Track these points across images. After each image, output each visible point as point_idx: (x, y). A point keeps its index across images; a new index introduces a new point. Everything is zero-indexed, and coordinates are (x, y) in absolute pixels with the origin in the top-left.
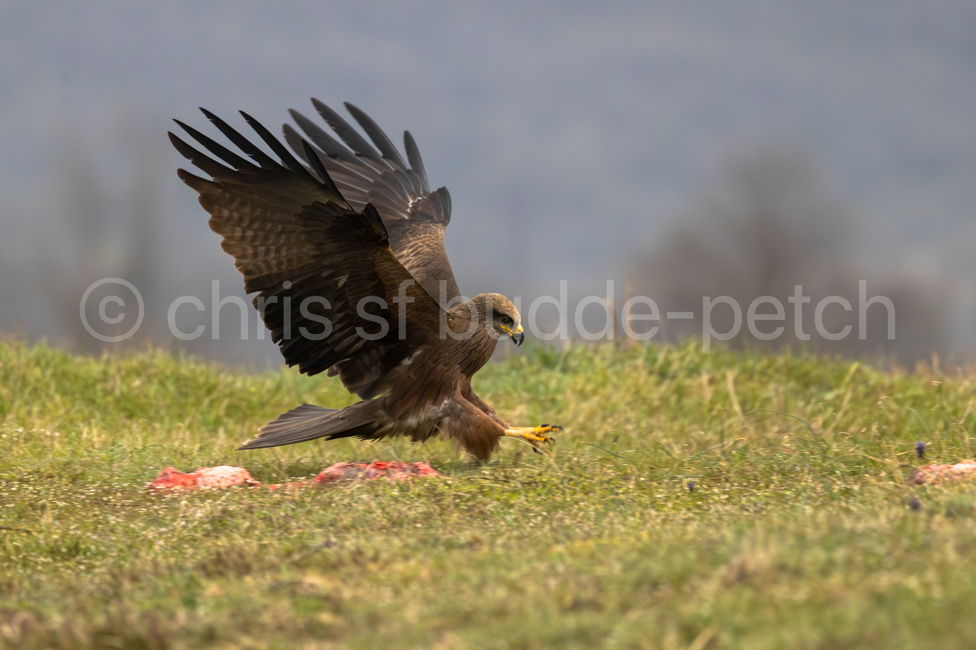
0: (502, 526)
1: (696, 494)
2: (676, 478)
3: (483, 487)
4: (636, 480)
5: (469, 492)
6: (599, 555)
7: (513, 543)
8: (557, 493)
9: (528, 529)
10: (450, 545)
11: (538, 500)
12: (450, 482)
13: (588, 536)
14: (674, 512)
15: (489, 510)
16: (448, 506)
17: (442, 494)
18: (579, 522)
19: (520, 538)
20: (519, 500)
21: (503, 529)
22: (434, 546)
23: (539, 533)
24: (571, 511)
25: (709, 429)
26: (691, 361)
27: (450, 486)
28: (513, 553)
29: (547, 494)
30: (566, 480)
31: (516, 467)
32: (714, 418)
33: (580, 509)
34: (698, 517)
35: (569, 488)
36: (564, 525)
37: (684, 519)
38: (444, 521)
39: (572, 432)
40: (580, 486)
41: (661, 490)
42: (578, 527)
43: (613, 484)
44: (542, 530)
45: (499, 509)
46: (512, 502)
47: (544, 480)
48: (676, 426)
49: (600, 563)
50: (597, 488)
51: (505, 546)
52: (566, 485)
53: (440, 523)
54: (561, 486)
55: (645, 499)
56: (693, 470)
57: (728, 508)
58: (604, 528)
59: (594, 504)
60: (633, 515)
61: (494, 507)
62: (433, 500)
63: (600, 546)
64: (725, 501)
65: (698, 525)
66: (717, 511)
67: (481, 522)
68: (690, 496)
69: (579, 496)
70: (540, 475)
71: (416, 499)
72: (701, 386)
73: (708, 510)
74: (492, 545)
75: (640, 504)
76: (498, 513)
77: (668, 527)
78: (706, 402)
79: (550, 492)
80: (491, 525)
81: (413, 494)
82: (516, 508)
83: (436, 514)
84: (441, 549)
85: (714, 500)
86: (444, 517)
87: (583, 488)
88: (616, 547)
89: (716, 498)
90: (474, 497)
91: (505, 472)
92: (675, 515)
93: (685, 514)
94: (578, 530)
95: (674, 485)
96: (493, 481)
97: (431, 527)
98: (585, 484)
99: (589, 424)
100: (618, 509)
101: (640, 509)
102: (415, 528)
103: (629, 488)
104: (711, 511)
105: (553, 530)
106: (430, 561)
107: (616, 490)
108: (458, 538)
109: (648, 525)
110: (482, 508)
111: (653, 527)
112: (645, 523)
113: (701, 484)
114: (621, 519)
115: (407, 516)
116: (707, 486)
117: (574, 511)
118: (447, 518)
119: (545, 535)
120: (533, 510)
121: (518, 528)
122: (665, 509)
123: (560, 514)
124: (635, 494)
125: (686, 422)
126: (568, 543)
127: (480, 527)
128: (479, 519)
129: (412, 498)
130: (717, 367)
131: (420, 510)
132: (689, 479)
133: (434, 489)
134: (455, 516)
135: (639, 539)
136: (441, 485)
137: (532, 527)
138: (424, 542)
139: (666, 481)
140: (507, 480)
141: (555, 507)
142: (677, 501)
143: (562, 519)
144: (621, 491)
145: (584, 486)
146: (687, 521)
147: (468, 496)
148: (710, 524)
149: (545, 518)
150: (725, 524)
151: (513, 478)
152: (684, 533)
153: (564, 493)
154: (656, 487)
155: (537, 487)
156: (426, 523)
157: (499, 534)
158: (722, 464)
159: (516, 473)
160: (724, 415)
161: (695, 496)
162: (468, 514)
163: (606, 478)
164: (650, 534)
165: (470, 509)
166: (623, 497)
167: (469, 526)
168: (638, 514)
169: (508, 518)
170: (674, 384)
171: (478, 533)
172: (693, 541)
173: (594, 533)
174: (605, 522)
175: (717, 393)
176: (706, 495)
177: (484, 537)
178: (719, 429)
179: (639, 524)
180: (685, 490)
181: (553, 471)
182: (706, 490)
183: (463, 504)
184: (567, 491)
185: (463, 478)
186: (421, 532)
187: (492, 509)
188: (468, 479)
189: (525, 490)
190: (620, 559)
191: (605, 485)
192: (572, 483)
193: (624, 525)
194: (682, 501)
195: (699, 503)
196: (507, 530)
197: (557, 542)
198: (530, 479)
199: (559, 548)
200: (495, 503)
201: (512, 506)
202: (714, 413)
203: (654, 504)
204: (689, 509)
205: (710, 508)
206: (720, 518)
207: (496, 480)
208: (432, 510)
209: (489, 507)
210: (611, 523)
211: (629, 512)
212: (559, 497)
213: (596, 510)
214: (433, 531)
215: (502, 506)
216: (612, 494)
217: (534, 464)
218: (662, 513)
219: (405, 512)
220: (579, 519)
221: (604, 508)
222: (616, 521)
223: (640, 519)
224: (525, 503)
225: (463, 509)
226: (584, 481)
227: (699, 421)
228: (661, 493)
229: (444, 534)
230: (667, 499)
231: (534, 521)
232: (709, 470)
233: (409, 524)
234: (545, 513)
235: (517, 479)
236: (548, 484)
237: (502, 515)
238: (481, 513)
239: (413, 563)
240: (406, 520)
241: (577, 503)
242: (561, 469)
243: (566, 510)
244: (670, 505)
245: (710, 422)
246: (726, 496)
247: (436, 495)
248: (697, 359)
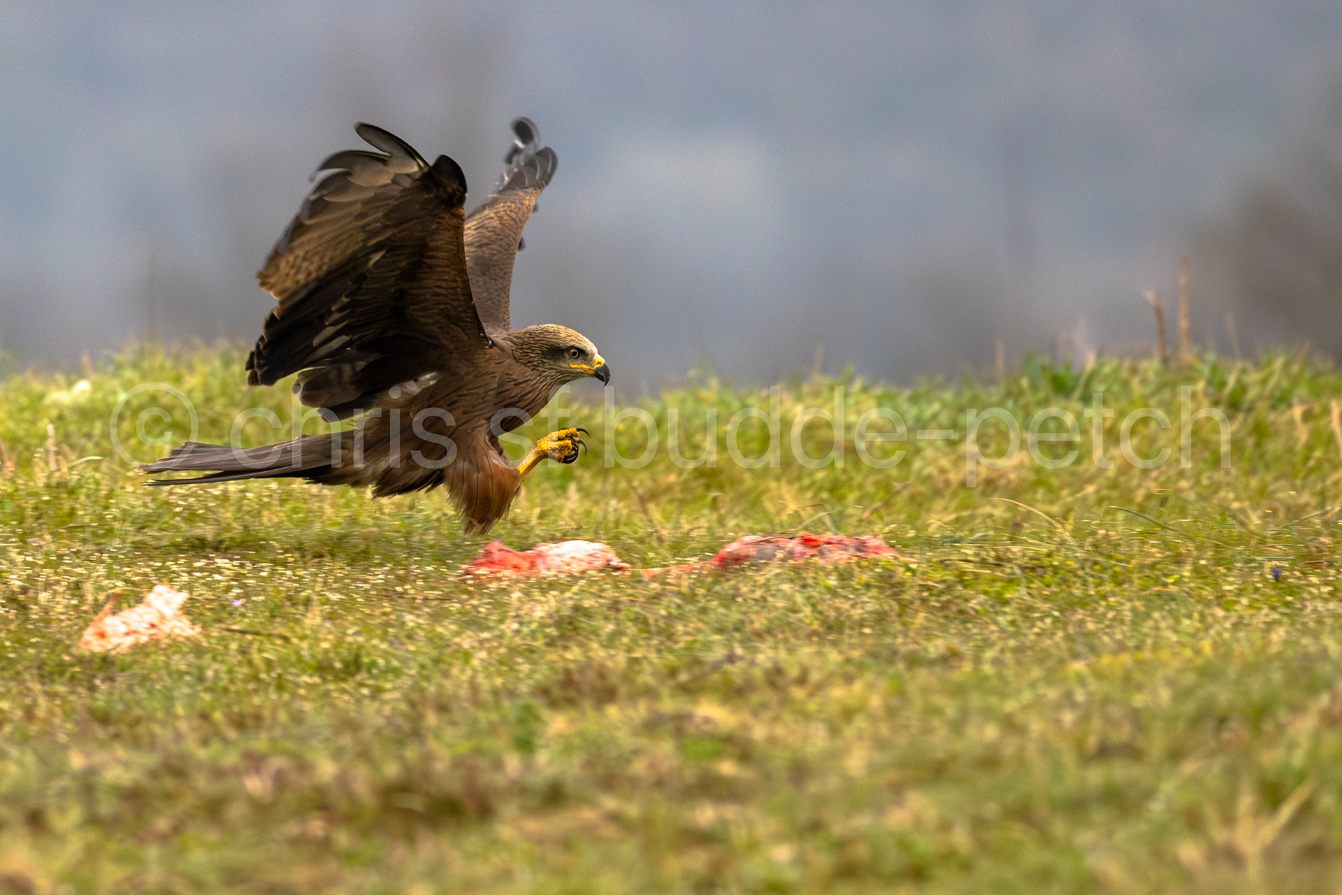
0: (992, 632)
1: (1283, 586)
2: (1254, 561)
3: (963, 573)
4: (1194, 564)
5: (943, 581)
6: (1138, 677)
7: (1009, 657)
8: (1074, 583)
9: (1032, 637)
10: (914, 661)
11: (1045, 593)
12: (913, 566)
13: (1121, 647)
14: (1251, 612)
15: (972, 608)
16: (912, 602)
17: (901, 584)
18: (1108, 627)
19: (1018, 650)
20: (1018, 593)
21: (994, 637)
22: (891, 662)
23: (1047, 642)
24: (1096, 609)
25: (1303, 487)
26: (1277, 385)
27: (913, 572)
28: (1009, 674)
29: (1059, 585)
30: (1089, 564)
31: (1013, 544)
32: (1312, 470)
33: (1110, 608)
34: (1285, 620)
35: (1092, 576)
36: (1085, 631)
37: (1265, 623)
38: (904, 624)
39: (1097, 492)
40: (1110, 572)
41: (1231, 579)
42: (1106, 634)
43: (1159, 570)
44: (1051, 639)
45: (987, 607)
46: (1008, 596)
47: (1055, 563)
48: (1254, 483)
49: (1140, 687)
50: (1135, 576)
51: (996, 662)
52: (1088, 570)
53: (898, 627)
54: (1080, 573)
55: (1208, 593)
56: (1281, 549)
57: (1331, 606)
58: (1146, 635)
59: (1130, 600)
60: (1189, 616)
61: (981, 604)
62: (888, 593)
63: (1140, 663)
64: (1327, 596)
65: (1287, 632)
66: (1315, 610)
67: (961, 627)
68: (1274, 588)
69: (1108, 587)
70: (1049, 555)
71: (864, 591)
72: (1291, 422)
73: (1301, 610)
74: (977, 660)
75: (1200, 600)
76: (987, 612)
77: (1241, 635)
78: (1299, 447)
79: (1064, 581)
80: (975, 631)
81: (858, 584)
82: (1014, 605)
83: (893, 614)
84: (901, 666)
85: (1310, 593)
86: (905, 618)
87: (1115, 576)
88: (1163, 665)
89: (1314, 590)
90: (949, 588)
91: (996, 551)
92: (1252, 616)
93: (1267, 615)
94: (1106, 639)
95: (1251, 571)
96: (978, 565)
97: (885, 633)
98: (1117, 569)
99: (1122, 479)
100: (1167, 608)
101: (1199, 607)
102: (862, 634)
103: (1182, 576)
104: (1308, 610)
105: (1068, 638)
106: (884, 684)
107: (1164, 579)
108: (926, 650)
109: (1212, 632)
110: (963, 606)
111: (1219, 634)
112: (1207, 628)
113: (1291, 570)
114: (1171, 622)
115: (849, 617)
116: (1302, 572)
117: (1101, 610)
118: (909, 620)
119: (1057, 645)
120: (1038, 608)
121: (1015, 635)
122: (1238, 607)
123: (1080, 614)
124: (1192, 585)
125: (1269, 477)
126: (1093, 659)
127: (959, 634)
128: (957, 622)
129: (857, 590)
130: (1316, 393)
131: (870, 607)
132: (1274, 563)
133: (891, 577)
134: (920, 619)
135: (1198, 652)
136: (902, 570)
137: (1038, 635)
138: (875, 656)
139: (1239, 565)
140: (1000, 562)
141: (1070, 605)
142: (1256, 596)
143: (1082, 623)
144: (1170, 580)
145: (1115, 572)
146: (1270, 626)
147: (941, 586)
148: (1305, 631)
149: (1056, 620)
150: (1328, 629)
151: (1009, 561)
152: (1268, 644)
153: (1085, 583)
154: (1225, 575)
155: (1045, 573)
156: (877, 628)
157: (987, 644)
158: (1323, 539)
159: (1013, 553)
160: (1327, 466)
161: (1281, 589)
162: (941, 614)
163: (1148, 561)
164: (1215, 645)
165: (944, 607)
166: (1173, 589)
167: (943, 632)
168: (1196, 615)
169: (1001, 619)
170: (1251, 421)
171: (955, 642)
172: (1279, 655)
173: (1131, 644)
174: (1147, 627)
175: (1315, 434)
176: (1298, 587)
177: (966, 649)
178: (1319, 487)
179: (1198, 630)
180: (1266, 580)
181: (1068, 549)
182: (1299, 578)
183: (933, 598)
184: (1090, 579)
185: (934, 560)
186: (870, 641)
187: (978, 607)
188: (942, 562)
189: (1026, 578)
190: (1170, 682)
191: (1147, 572)
192: (1097, 567)
193: (1175, 631)
194: (1263, 595)
195: (1289, 598)
196: (1000, 638)
197: (1075, 656)
198: (1035, 562)
199: (1078, 666)
200: (982, 598)
201: (1006, 602)
202: (1312, 463)
203: (1221, 599)
204: (1273, 608)
205: (1305, 607)
206: (1320, 622)
207: (983, 563)
208: (887, 608)
209: (973, 603)
210: (1157, 628)
211: (1183, 611)
212: (1078, 589)
213: (1134, 610)
214: (888, 640)
215: (990, 602)
216: (1158, 585)
217: (1041, 539)
218: (1234, 613)
219: (848, 611)
220: (1107, 623)
221: (1144, 606)
222: (1163, 625)
223: (1200, 621)
224: (1027, 598)
225: (934, 607)
226: (1116, 566)
227: (1288, 475)
228: (1231, 584)
229: (904, 644)
230: (1240, 593)
231: (1039, 624)
232: (1305, 550)
233: (852, 628)
234: (1056, 613)
235: (1015, 562)
236: (1062, 569)
237: (992, 615)
238: (961, 612)
239: (858, 687)
240: (848, 623)
241: (1104, 597)
242: (1081, 546)
243: (1089, 608)
244: (1245, 601)
245: (1305, 478)
246: (1330, 588)
247: (893, 586)
248: (1285, 383)
